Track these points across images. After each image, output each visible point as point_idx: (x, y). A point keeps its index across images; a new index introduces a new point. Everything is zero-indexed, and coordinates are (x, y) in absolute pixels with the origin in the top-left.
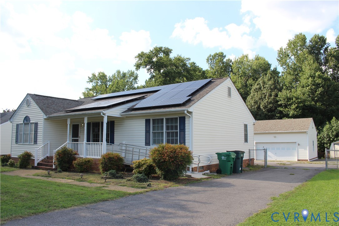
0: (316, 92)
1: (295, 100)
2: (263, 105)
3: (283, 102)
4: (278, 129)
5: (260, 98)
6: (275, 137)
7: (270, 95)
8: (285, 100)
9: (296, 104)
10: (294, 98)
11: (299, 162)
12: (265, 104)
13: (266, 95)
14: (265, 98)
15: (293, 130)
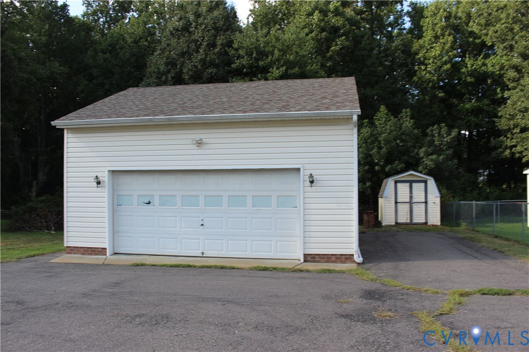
0: (331, 47)
1: (279, 56)
2: (191, 70)
3: (244, 61)
4: (216, 106)
5: (182, 53)
6: (199, 144)
7: (213, 45)
8: (252, 55)
9: (282, 66)
10: (276, 52)
11: (311, 266)
12: (196, 67)
13: (201, 44)
14: (197, 52)
15: (286, 107)
